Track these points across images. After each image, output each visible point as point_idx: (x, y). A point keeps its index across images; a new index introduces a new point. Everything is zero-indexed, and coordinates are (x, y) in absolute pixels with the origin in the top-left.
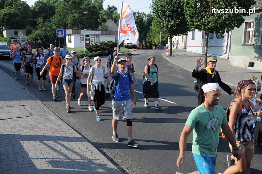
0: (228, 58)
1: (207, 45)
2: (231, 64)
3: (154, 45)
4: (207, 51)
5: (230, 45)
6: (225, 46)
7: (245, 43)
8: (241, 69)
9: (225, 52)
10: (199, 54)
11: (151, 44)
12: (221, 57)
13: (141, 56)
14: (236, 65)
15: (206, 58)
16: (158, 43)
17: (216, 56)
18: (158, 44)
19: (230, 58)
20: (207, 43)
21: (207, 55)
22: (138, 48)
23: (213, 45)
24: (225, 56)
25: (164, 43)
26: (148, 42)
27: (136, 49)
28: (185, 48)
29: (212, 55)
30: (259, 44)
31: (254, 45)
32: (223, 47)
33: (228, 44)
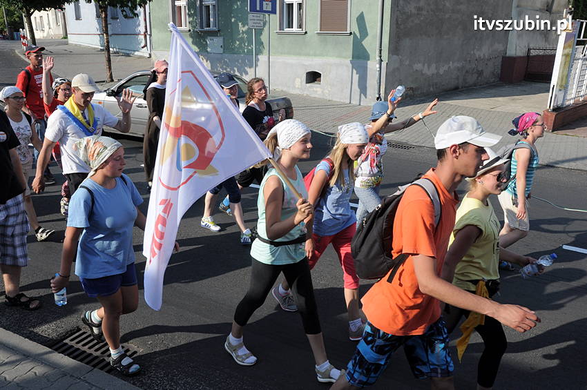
0: (150, 55)
1: (107, 30)
4: (108, 42)
5: (151, 32)
6: (142, 33)
9: (143, 45)
10: (95, 49)
12: (136, 53)
15: (109, 56)
17: (128, 52)
18: (3, 29)
19: (153, 56)
20: (106, 27)
21: (109, 51)
23: (120, 31)
24: (144, 53)
28: (66, 37)
29: (121, 51)
30: (198, 29)
31: (190, 30)
32: (139, 34)
33: (146, 29)
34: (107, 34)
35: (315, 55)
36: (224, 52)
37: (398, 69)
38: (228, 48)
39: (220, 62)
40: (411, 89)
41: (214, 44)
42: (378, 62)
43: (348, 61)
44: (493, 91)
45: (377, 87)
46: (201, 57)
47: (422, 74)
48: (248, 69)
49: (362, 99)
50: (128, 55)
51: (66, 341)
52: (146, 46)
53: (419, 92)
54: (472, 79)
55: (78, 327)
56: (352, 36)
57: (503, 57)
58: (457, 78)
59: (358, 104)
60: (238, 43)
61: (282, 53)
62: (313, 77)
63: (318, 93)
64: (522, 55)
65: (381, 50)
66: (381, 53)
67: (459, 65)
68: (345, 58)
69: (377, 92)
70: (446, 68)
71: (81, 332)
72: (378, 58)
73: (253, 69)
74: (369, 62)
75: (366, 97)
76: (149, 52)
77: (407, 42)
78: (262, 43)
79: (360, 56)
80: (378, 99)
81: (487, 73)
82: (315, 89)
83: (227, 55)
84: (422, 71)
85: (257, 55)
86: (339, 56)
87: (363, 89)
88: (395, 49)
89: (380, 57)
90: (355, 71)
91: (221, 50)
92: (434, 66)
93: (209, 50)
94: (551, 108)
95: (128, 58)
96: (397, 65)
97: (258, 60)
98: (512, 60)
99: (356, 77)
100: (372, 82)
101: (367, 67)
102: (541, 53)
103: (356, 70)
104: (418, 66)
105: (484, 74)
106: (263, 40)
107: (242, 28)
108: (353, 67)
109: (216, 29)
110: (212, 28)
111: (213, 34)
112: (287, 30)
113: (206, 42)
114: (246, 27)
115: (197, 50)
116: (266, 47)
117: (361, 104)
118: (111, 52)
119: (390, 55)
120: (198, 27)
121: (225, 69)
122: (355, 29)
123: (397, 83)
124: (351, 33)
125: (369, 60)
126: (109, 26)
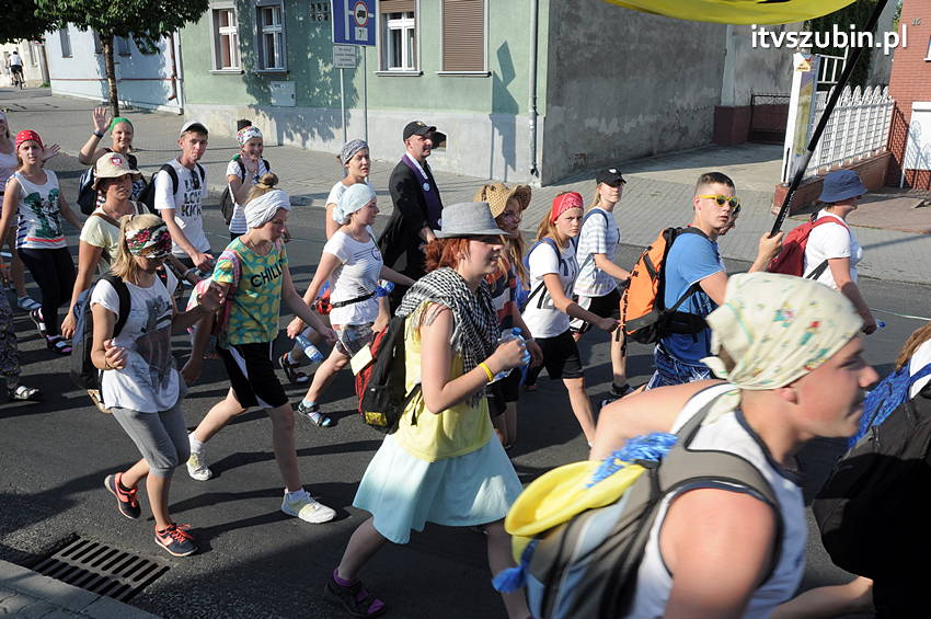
0: (182, 110)
1: (113, 73)
4: (115, 91)
5: (182, 75)
6: (169, 76)
7: (219, 68)
8: (220, 139)
9: (170, 95)
10: (94, 102)
12: (161, 108)
17: (147, 106)
19: (186, 112)
20: (112, 68)
21: (115, 101)
23: (133, 74)
24: (173, 107)
28: (47, 85)
29: (137, 105)
30: (255, 69)
31: (243, 72)
32: (164, 79)
33: (175, 70)
34: (113, 79)
35: (436, 107)
36: (297, 105)
37: (561, 126)
38: (301, 98)
39: (292, 120)
40: (582, 155)
41: (281, 92)
42: (531, 116)
43: (485, 116)
44: (703, 158)
45: (530, 153)
46: (261, 112)
47: (599, 134)
48: (334, 130)
49: (509, 173)
50: (147, 111)
51: (57, 556)
52: (175, 96)
53: (595, 160)
54: (671, 141)
55: (74, 534)
56: (491, 77)
57: (716, 108)
58: (651, 139)
60: (318, 90)
61: (385, 105)
63: (443, 164)
64: (743, 105)
65: (535, 99)
66: (535, 103)
67: (652, 119)
68: (482, 110)
69: (531, 161)
70: (633, 124)
71: (79, 541)
72: (531, 111)
73: (341, 130)
74: (517, 117)
75: (514, 170)
76: (180, 106)
77: (573, 87)
78: (355, 90)
79: (504, 108)
80: (533, 171)
81: (694, 129)
82: (437, 159)
83: (301, 109)
84: (597, 129)
85: (346, 108)
86: (473, 108)
87: (510, 158)
88: (555, 96)
89: (535, 108)
90: (496, 131)
91: (292, 102)
92: (615, 121)
93: (273, 101)
94: (787, 181)
95: (147, 116)
96: (560, 120)
97: (349, 116)
98: (730, 110)
99: (499, 140)
100: (523, 147)
101: (515, 125)
102: (771, 101)
103: (498, 128)
104: (591, 122)
105: (690, 133)
106: (355, 86)
107: (324, 68)
108: (494, 125)
109: (283, 69)
110: (277, 67)
111: (280, 77)
112: (392, 70)
113: (269, 90)
114: (330, 66)
115: (255, 102)
116: (362, 97)
117: (508, 180)
118: (120, 107)
119: (550, 105)
120: (256, 66)
121: (300, 131)
122: (496, 67)
123: (560, 147)
124: (489, 74)
125: (517, 113)
126: (116, 66)
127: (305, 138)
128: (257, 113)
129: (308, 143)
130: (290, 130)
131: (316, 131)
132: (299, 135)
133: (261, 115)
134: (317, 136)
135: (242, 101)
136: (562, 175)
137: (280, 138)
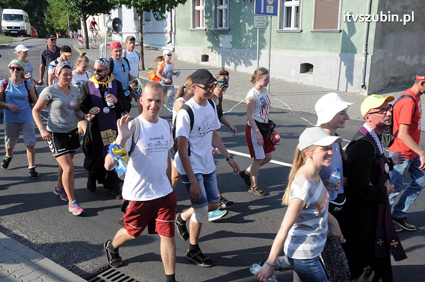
0: (174, 49)
1: (142, 30)
2: (179, 59)
3: (58, 31)
4: (142, 39)
5: (175, 31)
6: (169, 32)
7: (194, 27)
8: (192, 64)
9: (168, 41)
11: (52, 29)
13: (37, 50)
14: (185, 59)
15: (143, 49)
16: (65, 28)
17: (157, 47)
18: (66, 30)
19: (176, 50)
20: (141, 27)
21: (142, 46)
22: (29, 36)
23: (151, 30)
24: (170, 47)
25: (75, 27)
26: (48, 26)
27: (26, 38)
28: (110, 35)
29: (152, 46)
30: (213, 28)
31: (206, 30)
32: (166, 33)
33: (172, 28)
34: (142, 33)
35: (309, 49)
36: (233, 47)
37: (382, 61)
38: (236, 44)
39: (230, 55)
40: (394, 78)
41: (225, 41)
42: (364, 55)
43: (336, 55)
45: (362, 76)
46: (214, 51)
47: (405, 65)
48: (252, 61)
49: (348, 87)
50: (157, 49)
51: (100, 276)
52: (171, 42)
53: (401, 81)
56: (341, 33)
59: (345, 91)
60: (244, 39)
61: (280, 48)
62: (307, 68)
63: (311, 81)
65: (367, 45)
66: (367, 48)
68: (335, 51)
69: (362, 80)
72: (364, 52)
73: (256, 61)
74: (356, 55)
75: (352, 85)
76: (173, 47)
77: (391, 37)
78: (265, 40)
79: (348, 50)
80: (363, 86)
82: (308, 78)
83: (235, 50)
84: (404, 62)
85: (260, 49)
86: (330, 50)
87: (350, 78)
88: (379, 43)
89: (366, 50)
90: (343, 63)
91: (231, 46)
92: (416, 57)
93: (221, 45)
95: (157, 51)
96: (381, 57)
97: (261, 53)
99: (344, 68)
100: (358, 72)
101: (354, 60)
103: (344, 61)
104: (401, 58)
106: (265, 37)
107: (248, 28)
108: (341, 60)
109: (227, 28)
110: (224, 27)
111: (225, 32)
112: (285, 29)
113: (219, 39)
114: (252, 27)
115: (211, 45)
116: (268, 44)
117: (348, 91)
118: (144, 47)
119: (376, 49)
120: (213, 27)
121: (234, 61)
122: (345, 27)
123: (380, 73)
124: (341, 31)
125: (356, 53)
126: (143, 26)
127: (236, 65)
128: (212, 51)
129: (238, 68)
130: (229, 61)
131: (242, 61)
132: (233, 63)
133: (214, 53)
134: (243, 64)
135: (204, 45)
136: (380, 88)
137: (223, 65)
